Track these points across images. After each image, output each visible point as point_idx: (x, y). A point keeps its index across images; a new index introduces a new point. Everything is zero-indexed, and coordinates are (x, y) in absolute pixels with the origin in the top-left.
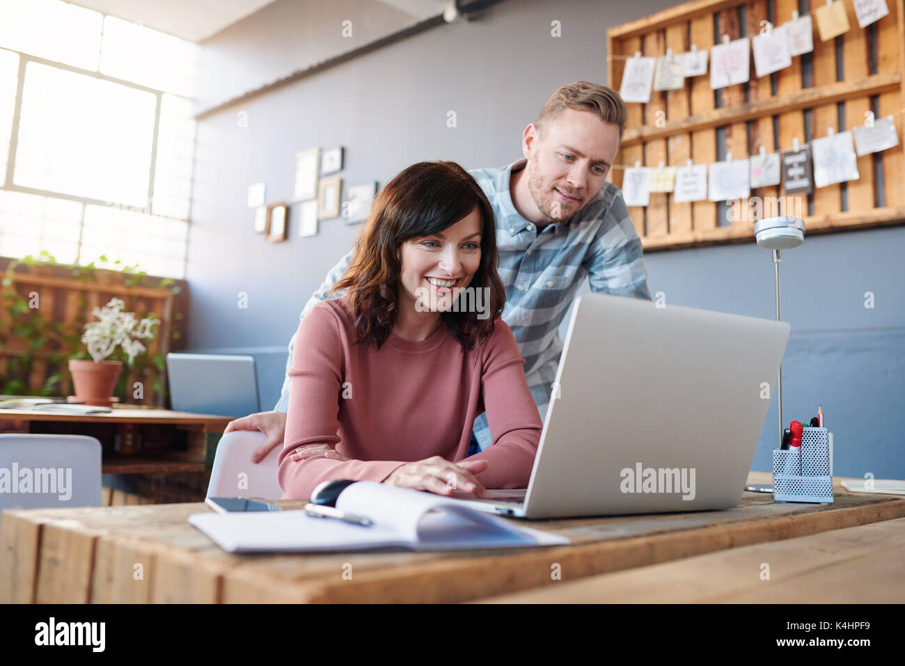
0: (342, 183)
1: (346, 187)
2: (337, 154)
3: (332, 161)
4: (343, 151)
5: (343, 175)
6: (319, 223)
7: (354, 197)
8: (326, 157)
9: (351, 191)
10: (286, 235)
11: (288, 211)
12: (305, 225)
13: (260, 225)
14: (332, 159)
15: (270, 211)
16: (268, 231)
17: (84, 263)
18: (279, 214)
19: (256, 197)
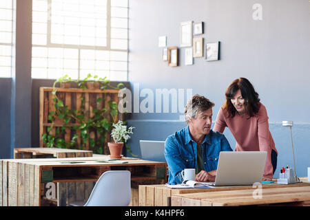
0: (203, 40)
1: (205, 42)
2: (200, 25)
3: (198, 29)
4: (203, 23)
5: (204, 36)
6: (193, 59)
7: (209, 48)
8: (196, 26)
9: (208, 45)
10: (178, 64)
11: (178, 51)
12: (187, 59)
13: (165, 58)
14: (198, 28)
15: (170, 51)
16: (170, 61)
17: (82, 78)
18: (174, 53)
19: (162, 42)
